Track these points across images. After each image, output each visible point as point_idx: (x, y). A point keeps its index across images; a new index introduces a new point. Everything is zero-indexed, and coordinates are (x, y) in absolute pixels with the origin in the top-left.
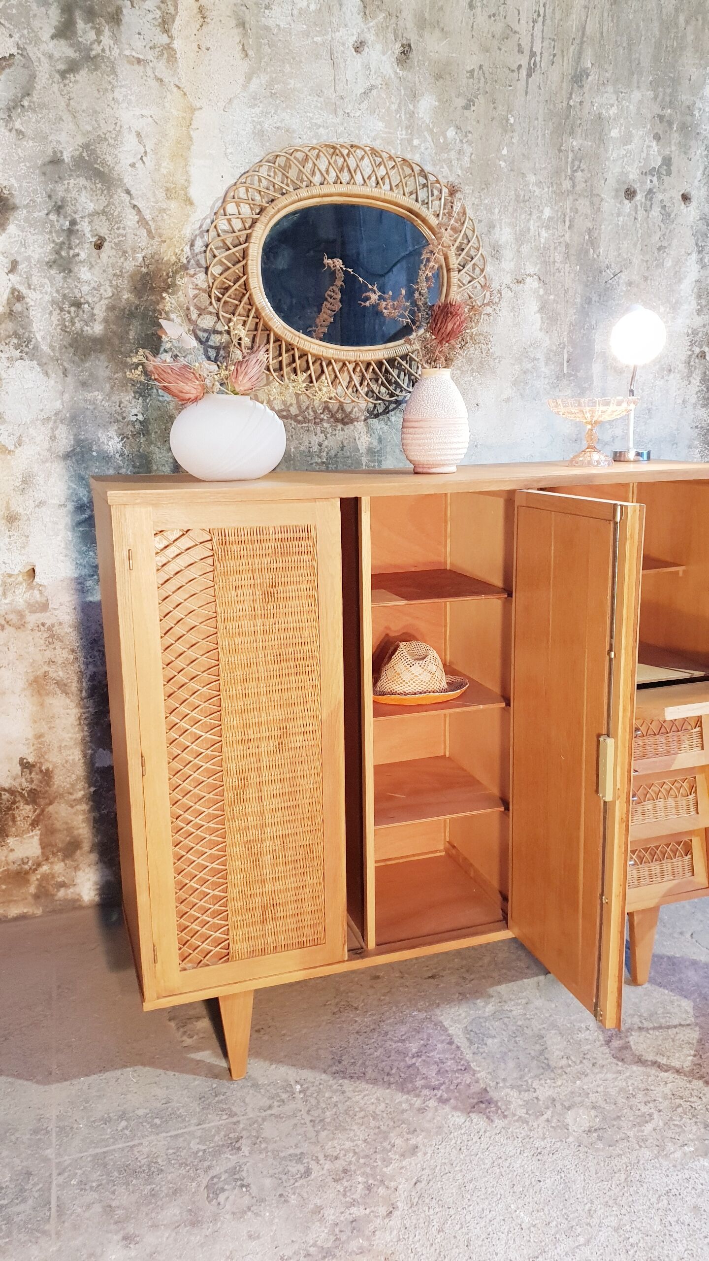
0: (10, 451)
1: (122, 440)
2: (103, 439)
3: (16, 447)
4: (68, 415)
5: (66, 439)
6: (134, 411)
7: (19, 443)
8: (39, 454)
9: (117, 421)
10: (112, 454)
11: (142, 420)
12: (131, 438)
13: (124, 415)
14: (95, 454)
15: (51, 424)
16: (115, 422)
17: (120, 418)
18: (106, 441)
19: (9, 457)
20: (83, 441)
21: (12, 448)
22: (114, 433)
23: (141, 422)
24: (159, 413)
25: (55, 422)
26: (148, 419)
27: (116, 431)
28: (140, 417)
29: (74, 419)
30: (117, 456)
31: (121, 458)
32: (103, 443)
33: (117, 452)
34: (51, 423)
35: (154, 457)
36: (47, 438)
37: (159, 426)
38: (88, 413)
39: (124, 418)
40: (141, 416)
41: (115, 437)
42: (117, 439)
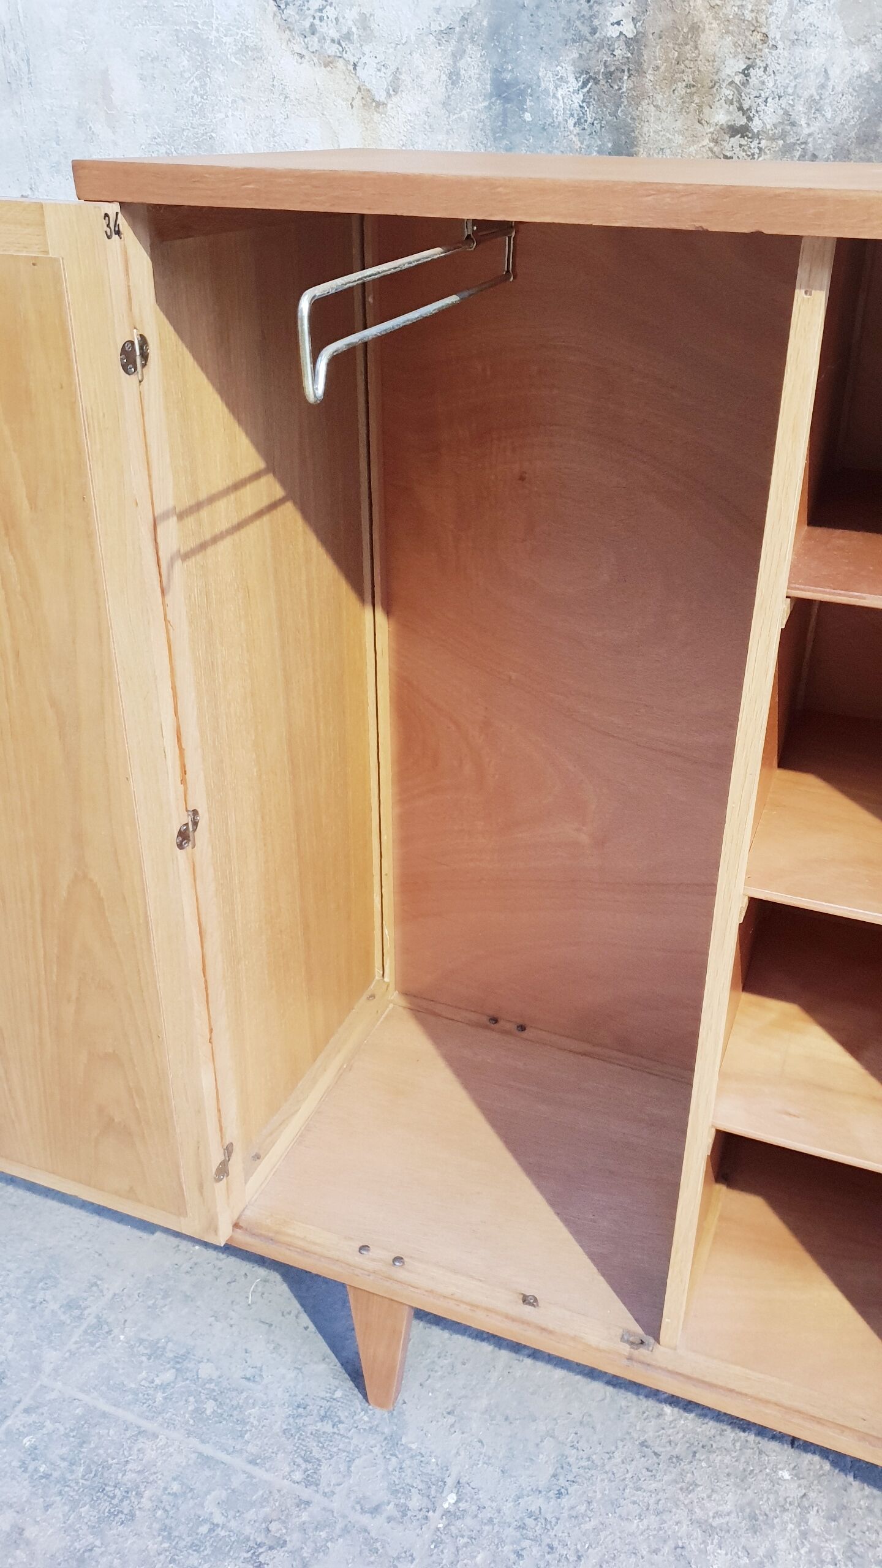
0: (378, 104)
1: (584, 84)
2: (548, 83)
3: (389, 96)
4: (485, 23)
5: (478, 79)
6: (617, 13)
7: (395, 88)
8: (428, 114)
9: (579, 38)
10: (560, 118)
11: (630, 35)
12: (603, 82)
13: (596, 22)
14: (528, 117)
15: (451, 47)
16: (574, 41)
17: (585, 30)
18: (551, 87)
19: (376, 117)
20: (508, 85)
21: (381, 96)
22: (571, 68)
23: (628, 42)
24: (670, 17)
25: (460, 40)
26: (644, 34)
27: (573, 64)
28: (628, 29)
29: (495, 31)
30: (571, 122)
31: (577, 130)
32: (546, 90)
33: (572, 115)
34: (453, 42)
35: (645, 129)
36: (444, 78)
37: (666, 53)
38: (524, 16)
39: (594, 31)
40: (632, 25)
41: (572, 79)
42: (574, 84)
